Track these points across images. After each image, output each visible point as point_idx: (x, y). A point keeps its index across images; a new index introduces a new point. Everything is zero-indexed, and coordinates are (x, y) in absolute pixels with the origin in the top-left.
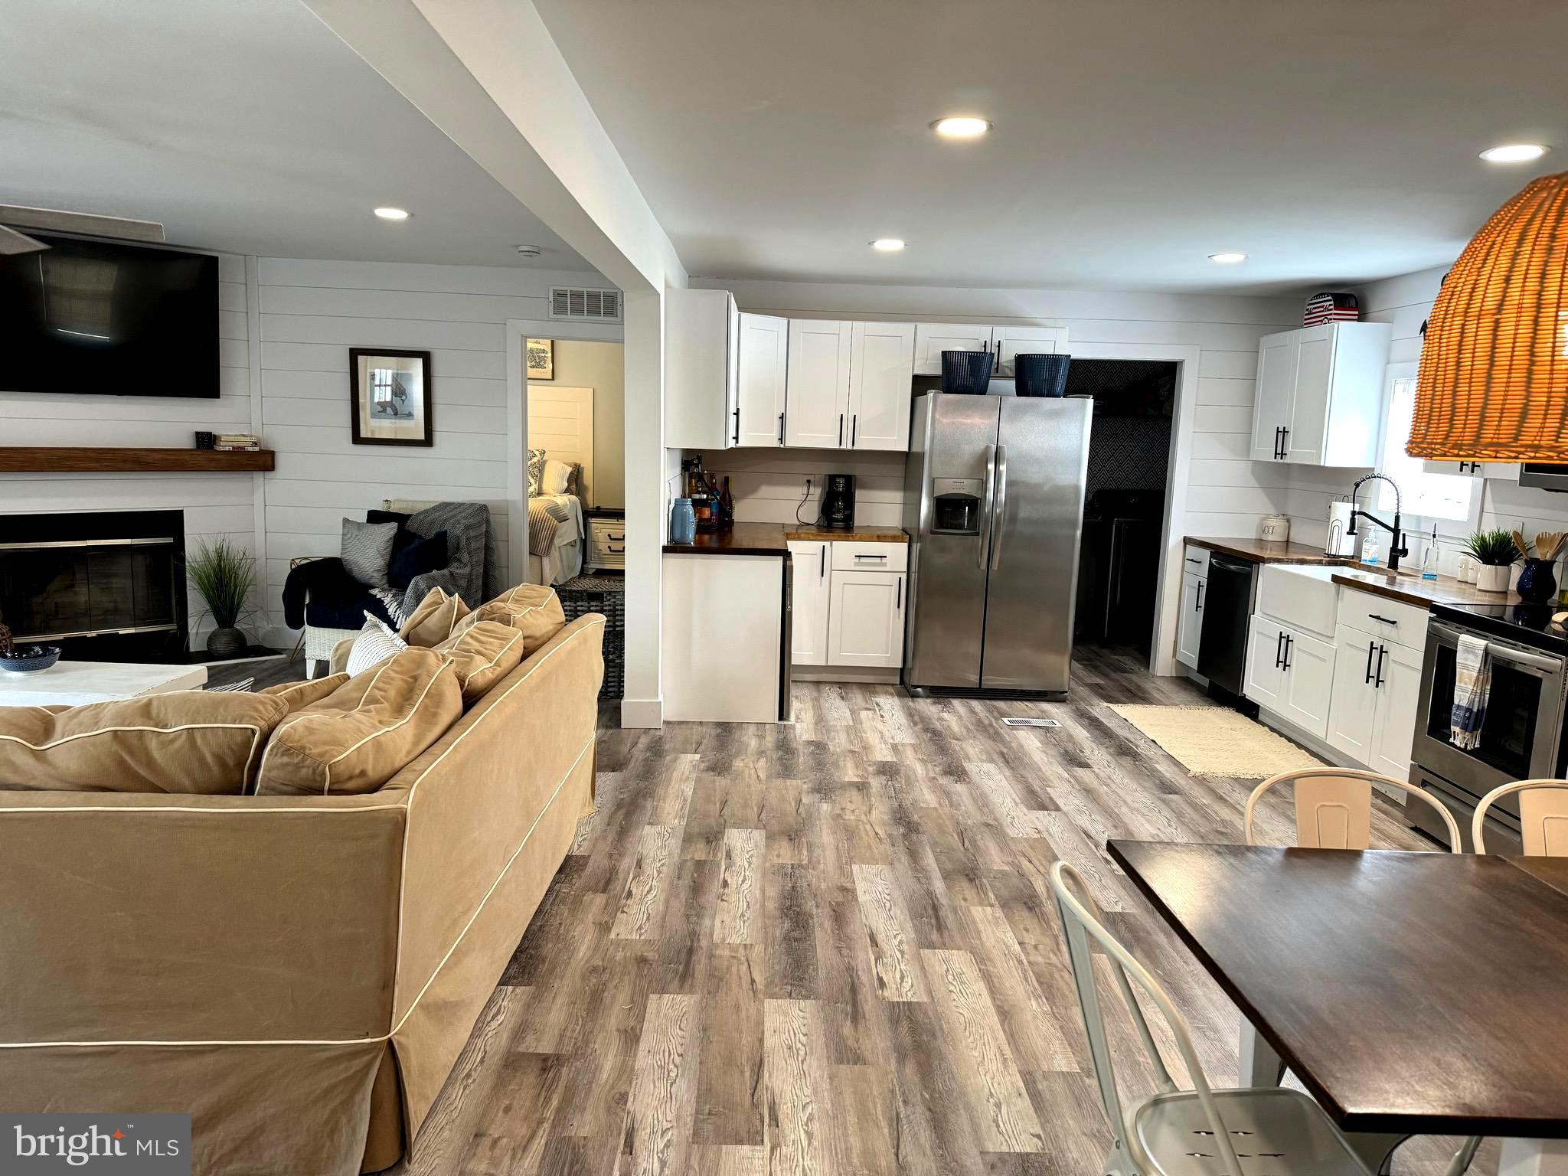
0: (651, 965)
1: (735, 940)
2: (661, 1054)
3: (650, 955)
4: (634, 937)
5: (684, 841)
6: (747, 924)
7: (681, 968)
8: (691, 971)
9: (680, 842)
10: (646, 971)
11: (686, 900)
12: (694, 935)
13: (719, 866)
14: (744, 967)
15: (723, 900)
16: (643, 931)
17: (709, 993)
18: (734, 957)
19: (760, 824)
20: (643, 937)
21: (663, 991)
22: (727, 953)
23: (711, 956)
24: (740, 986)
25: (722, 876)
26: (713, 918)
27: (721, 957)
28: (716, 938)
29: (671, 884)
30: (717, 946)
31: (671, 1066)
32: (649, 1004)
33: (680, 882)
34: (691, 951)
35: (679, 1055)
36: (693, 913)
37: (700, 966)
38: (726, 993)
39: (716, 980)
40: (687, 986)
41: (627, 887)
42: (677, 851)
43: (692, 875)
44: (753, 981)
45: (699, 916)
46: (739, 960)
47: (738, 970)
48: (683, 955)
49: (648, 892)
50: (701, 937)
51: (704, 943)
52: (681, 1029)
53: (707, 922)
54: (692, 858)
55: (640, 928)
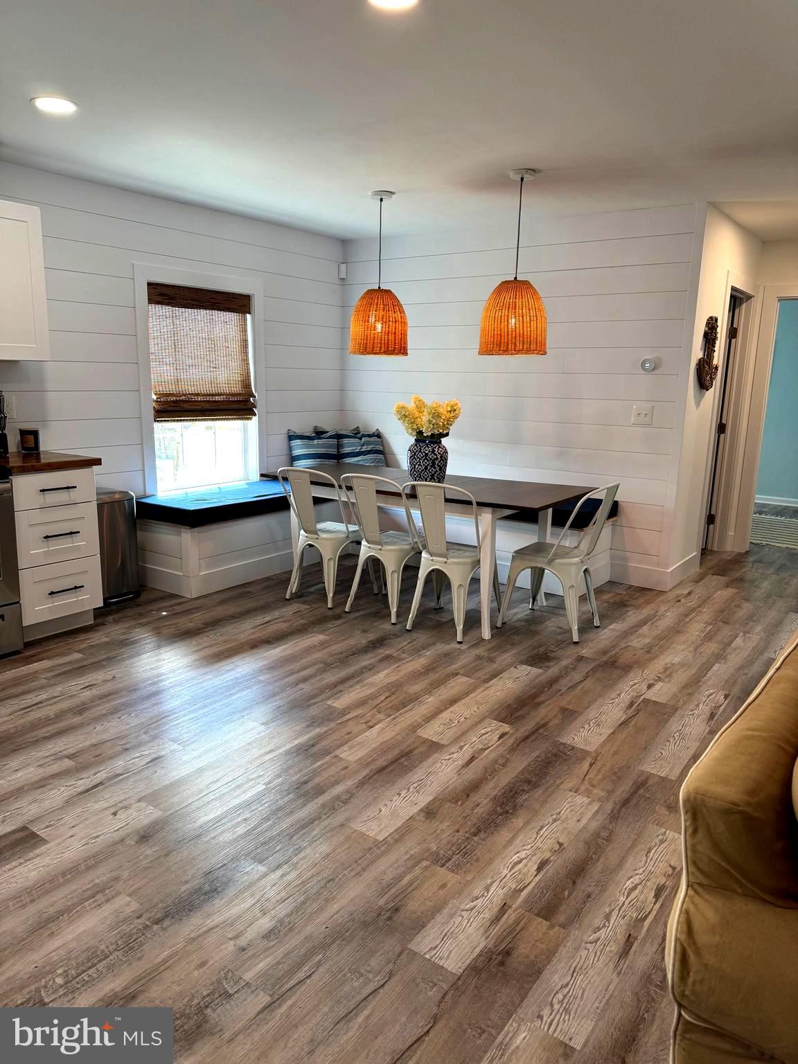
0: (665, 802)
1: (581, 800)
2: (681, 744)
3: (664, 811)
4: (672, 833)
5: (539, 972)
6: (558, 810)
7: (641, 791)
8: (634, 788)
9: (546, 973)
10: (672, 798)
11: (598, 860)
12: (614, 817)
13: (526, 901)
14: (591, 775)
15: (561, 844)
16: (661, 837)
17: (629, 767)
18: (592, 786)
19: (405, 954)
20: (663, 830)
21: (663, 779)
22: (595, 791)
23: (610, 792)
24: (604, 765)
25: (538, 878)
26: (584, 827)
27: (603, 790)
28: (596, 806)
29: (603, 891)
30: (600, 800)
31: (677, 738)
32: (678, 773)
33: (590, 889)
34: (625, 803)
35: (670, 741)
36: (600, 841)
37: (624, 788)
38: (616, 764)
39: (619, 774)
40: (643, 778)
41: (658, 906)
42: (563, 952)
43: (569, 895)
44: (591, 765)
45: (597, 835)
46: (590, 783)
47: (596, 775)
48: (634, 802)
49: (635, 888)
50: (609, 812)
51: (609, 807)
52: (662, 754)
53: (594, 825)
54: (552, 927)
55: (662, 842)
